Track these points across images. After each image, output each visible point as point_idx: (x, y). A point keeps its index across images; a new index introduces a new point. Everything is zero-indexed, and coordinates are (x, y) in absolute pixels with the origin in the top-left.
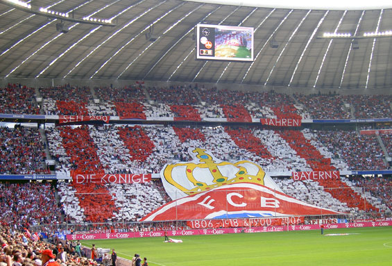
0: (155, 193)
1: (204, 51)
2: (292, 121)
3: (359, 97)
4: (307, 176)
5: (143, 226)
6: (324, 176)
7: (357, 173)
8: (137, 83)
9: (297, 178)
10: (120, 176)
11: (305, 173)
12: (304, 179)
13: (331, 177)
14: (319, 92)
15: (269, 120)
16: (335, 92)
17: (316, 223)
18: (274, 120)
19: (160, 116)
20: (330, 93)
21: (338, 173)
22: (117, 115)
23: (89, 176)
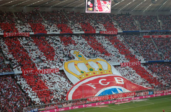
0: (63, 79)
1: (89, 8)
2: (114, 32)
3: (141, 16)
4: (127, 64)
5: (68, 102)
6: (134, 64)
7: (148, 62)
8: (35, 8)
9: (122, 66)
10: (45, 70)
11: (126, 63)
12: (125, 66)
13: (137, 65)
14: (122, 13)
15: (103, 31)
16: (129, 13)
17: (140, 94)
18: (105, 32)
19: (53, 31)
20: (127, 13)
21: (140, 63)
22: (32, 32)
23: (30, 71)
